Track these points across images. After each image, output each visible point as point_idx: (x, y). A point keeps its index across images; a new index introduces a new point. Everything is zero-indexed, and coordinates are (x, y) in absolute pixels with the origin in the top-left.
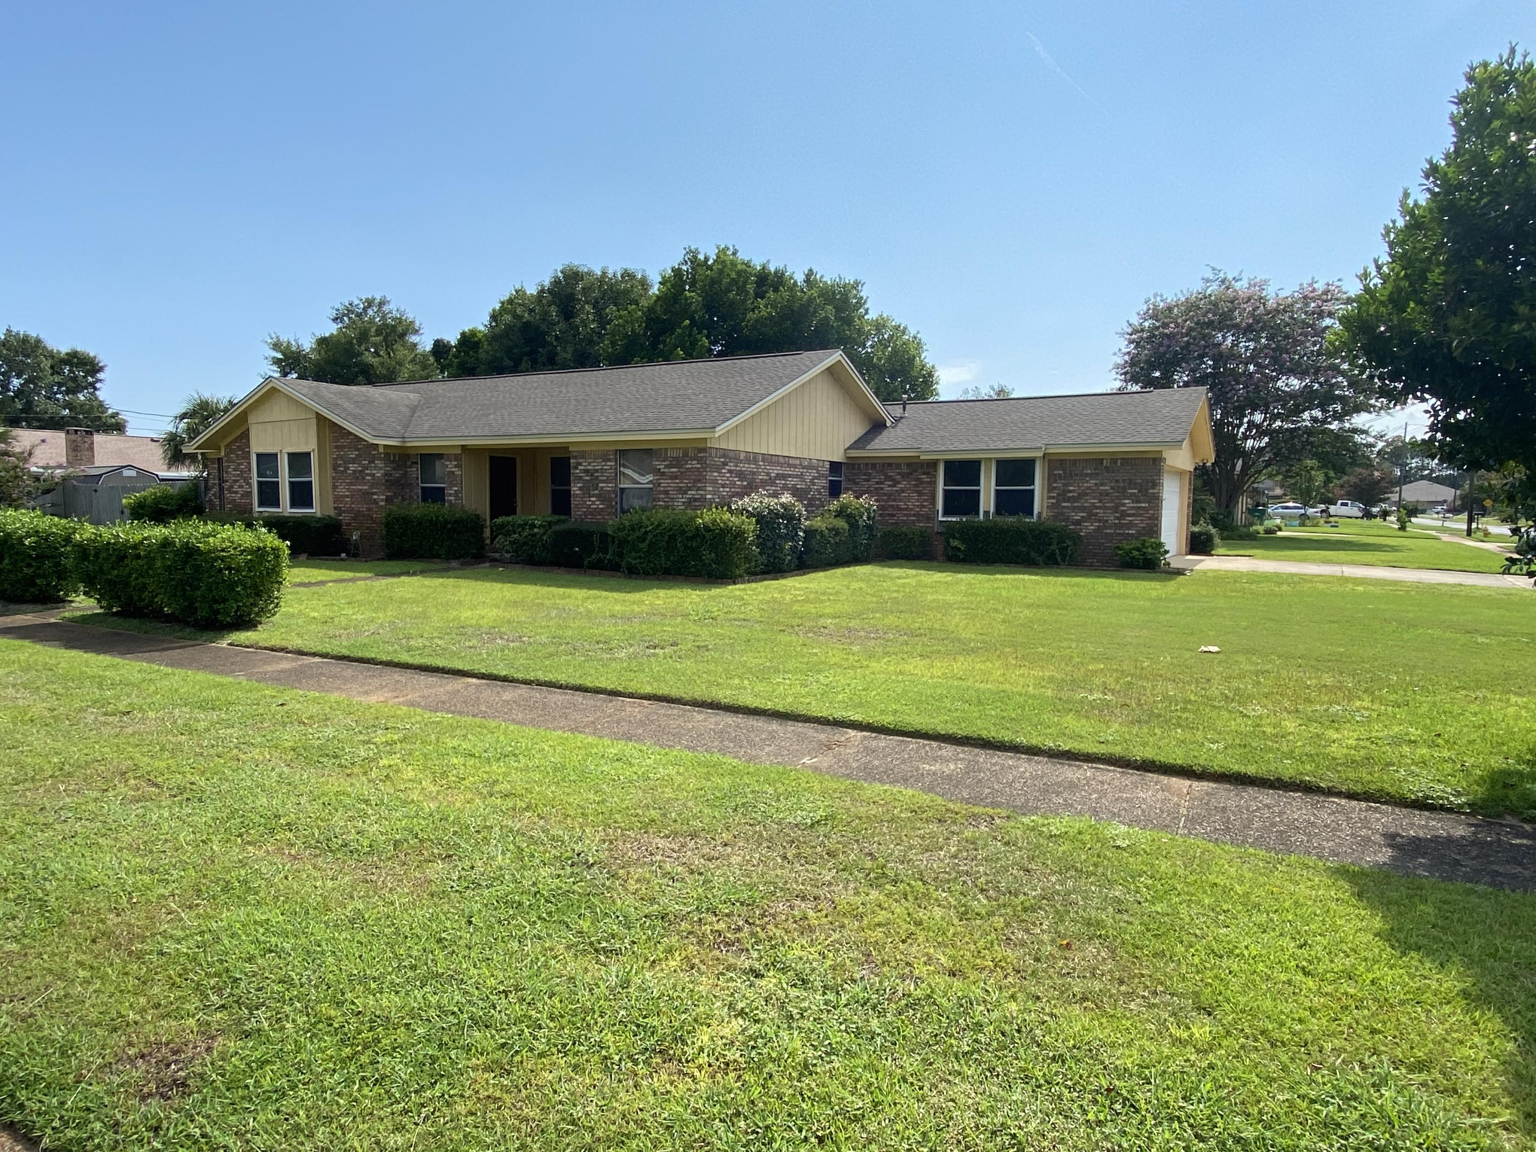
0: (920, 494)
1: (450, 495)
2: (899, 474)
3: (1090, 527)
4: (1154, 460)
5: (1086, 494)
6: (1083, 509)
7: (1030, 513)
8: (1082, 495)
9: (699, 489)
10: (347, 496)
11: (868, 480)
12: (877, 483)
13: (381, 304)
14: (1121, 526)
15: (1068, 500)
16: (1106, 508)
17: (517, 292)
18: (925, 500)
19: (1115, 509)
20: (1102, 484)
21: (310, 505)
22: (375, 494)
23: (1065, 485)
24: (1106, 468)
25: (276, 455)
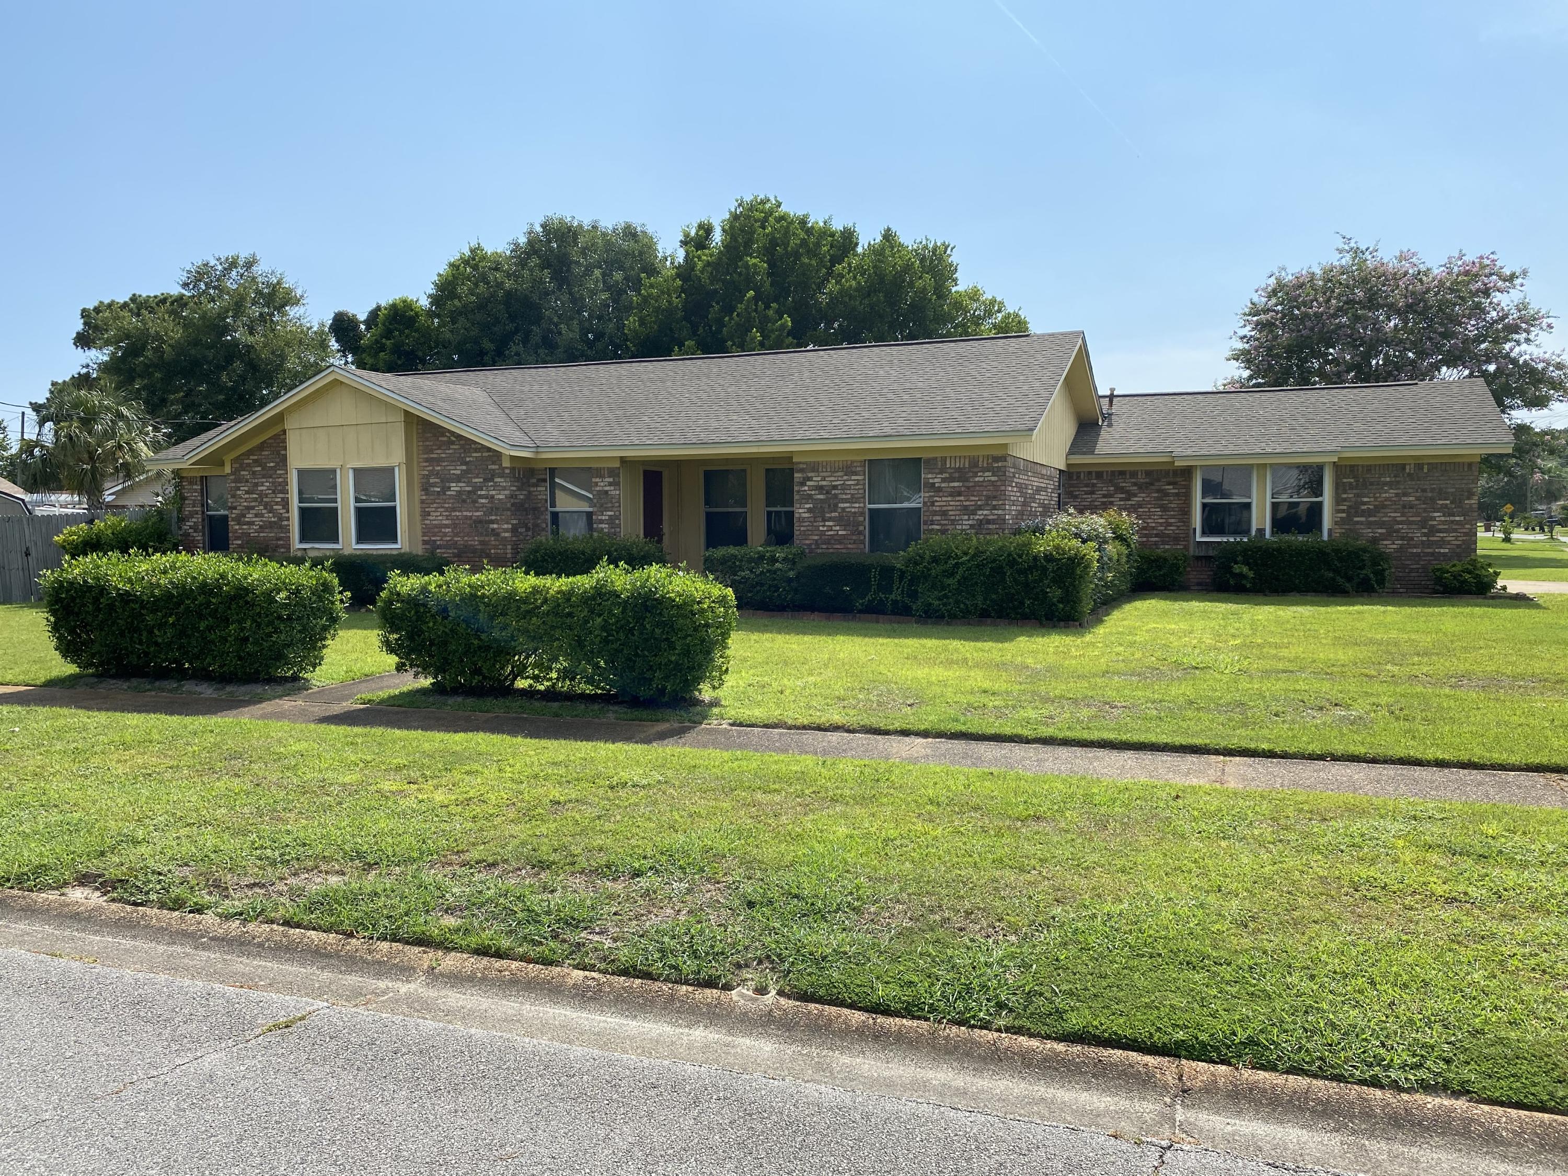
0: (1164, 509)
1: (601, 522)
2: (1135, 484)
3: (1392, 545)
4: (1470, 464)
5: (1385, 507)
6: (1381, 524)
7: (1320, 530)
8: (1379, 508)
9: (995, 508)
10: (446, 526)
11: (1092, 493)
12: (1104, 496)
13: (249, 265)
14: (1430, 544)
15: (1362, 513)
16: (1412, 523)
17: (472, 251)
18: (1173, 517)
19: (1423, 524)
20: (1405, 495)
21: (394, 539)
22: (492, 522)
23: (1357, 496)
24: (1409, 474)
25: (334, 471)
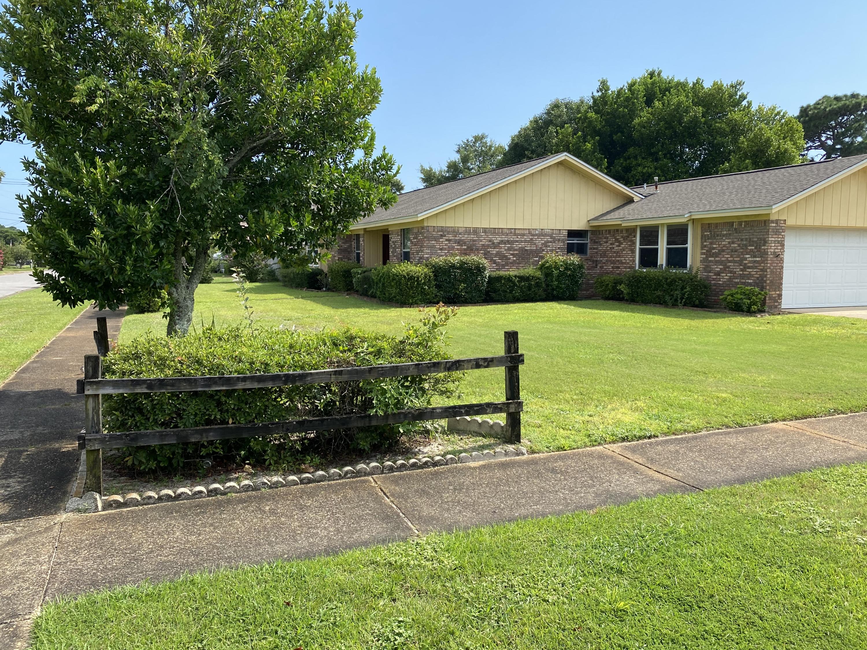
1: (361, 256)
2: (621, 237)
3: (725, 277)
4: (765, 221)
6: (721, 262)
7: (685, 266)
8: (721, 251)
11: (606, 242)
12: (611, 244)
14: (744, 276)
15: (713, 255)
16: (735, 262)
19: (741, 262)
20: (733, 243)
22: (336, 256)
23: (711, 243)
24: (735, 229)
